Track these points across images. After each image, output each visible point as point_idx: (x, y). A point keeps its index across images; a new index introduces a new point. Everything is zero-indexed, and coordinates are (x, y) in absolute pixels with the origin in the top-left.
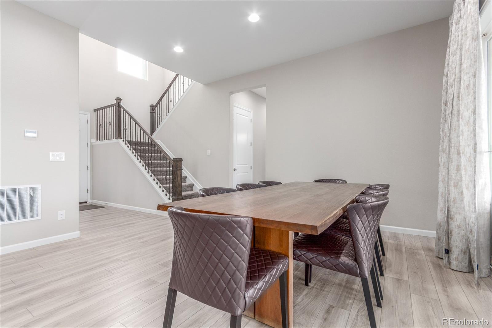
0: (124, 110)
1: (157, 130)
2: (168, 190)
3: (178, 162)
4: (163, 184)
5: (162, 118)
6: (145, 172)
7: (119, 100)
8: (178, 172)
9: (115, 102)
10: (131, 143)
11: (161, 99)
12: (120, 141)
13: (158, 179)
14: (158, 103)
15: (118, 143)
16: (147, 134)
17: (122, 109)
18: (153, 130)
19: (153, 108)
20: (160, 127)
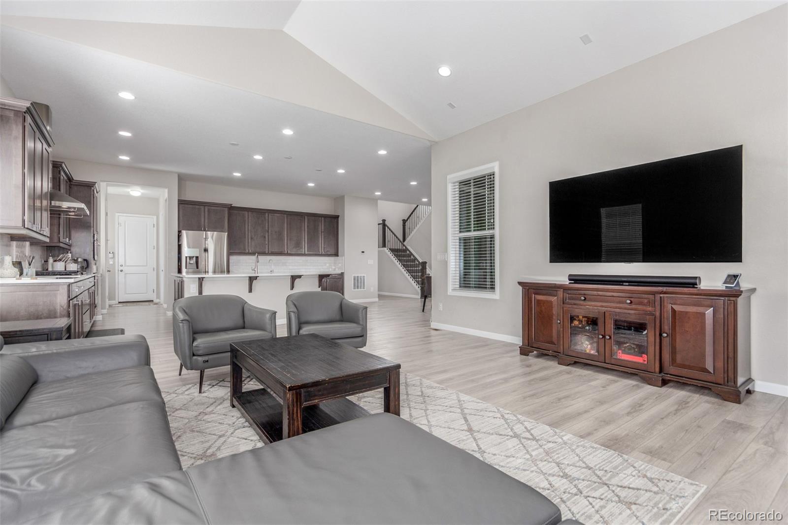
0: (388, 228)
1: (408, 240)
2: (418, 282)
3: (424, 264)
4: (414, 279)
5: (411, 230)
6: (403, 270)
7: (384, 221)
8: (425, 270)
9: (382, 222)
10: (392, 250)
11: (410, 216)
12: (385, 249)
13: (411, 275)
14: (409, 218)
15: (384, 251)
16: (400, 241)
17: (386, 228)
18: (404, 239)
19: (404, 221)
20: (410, 237)
